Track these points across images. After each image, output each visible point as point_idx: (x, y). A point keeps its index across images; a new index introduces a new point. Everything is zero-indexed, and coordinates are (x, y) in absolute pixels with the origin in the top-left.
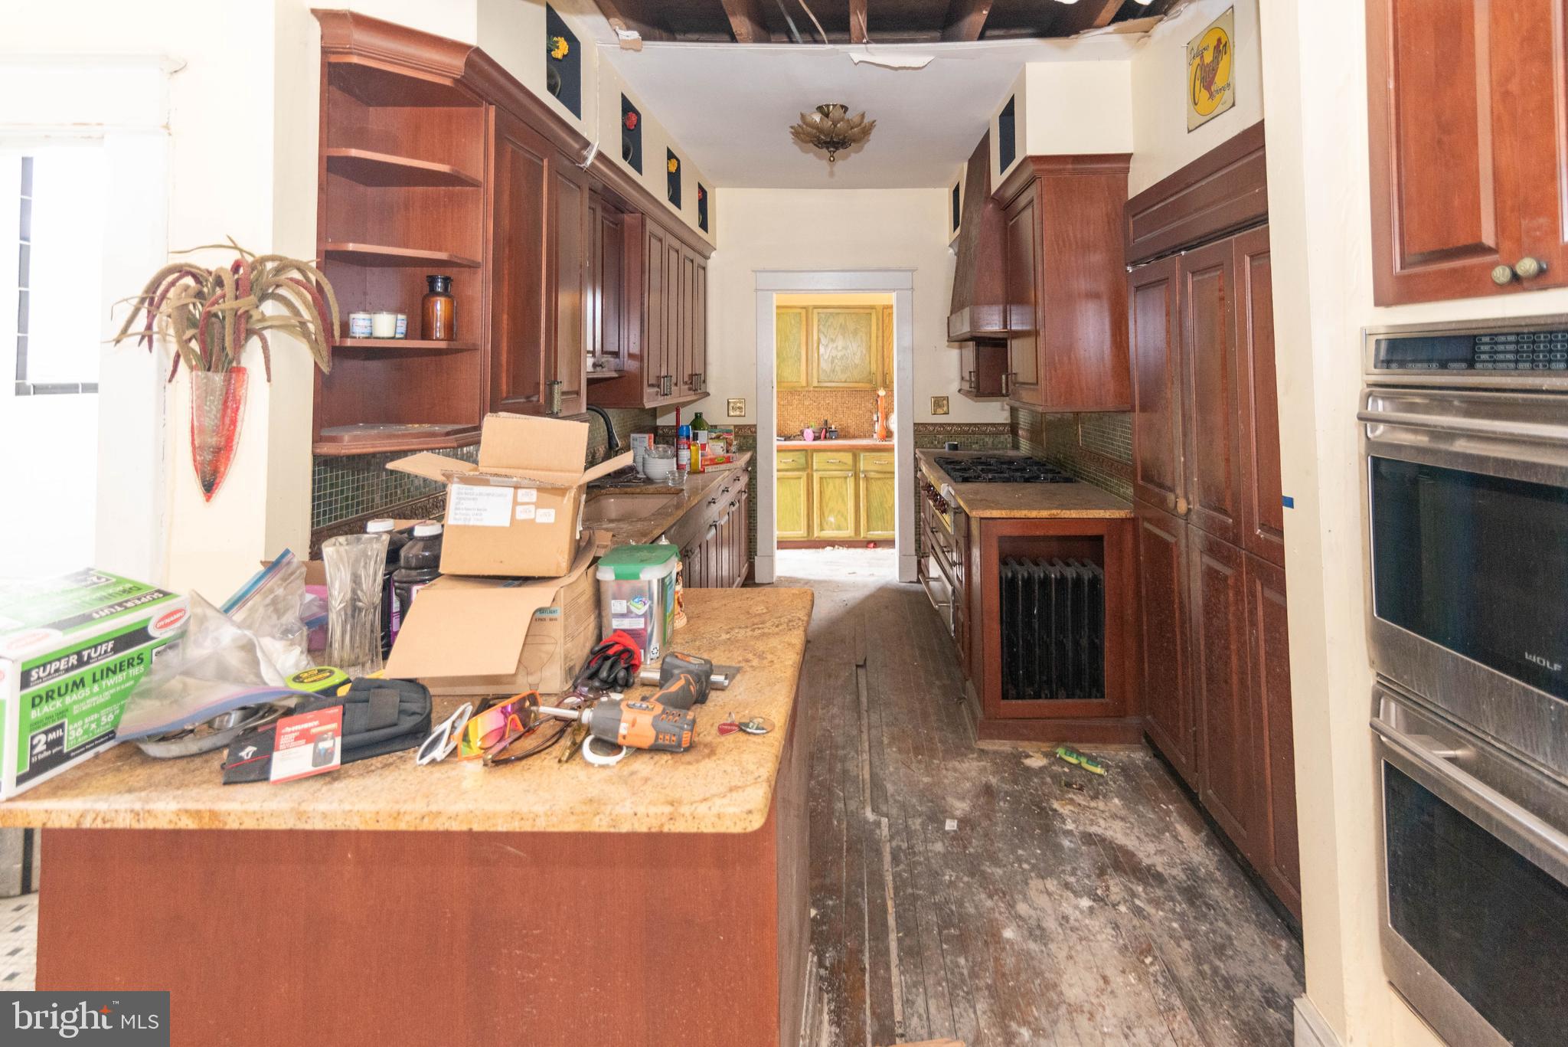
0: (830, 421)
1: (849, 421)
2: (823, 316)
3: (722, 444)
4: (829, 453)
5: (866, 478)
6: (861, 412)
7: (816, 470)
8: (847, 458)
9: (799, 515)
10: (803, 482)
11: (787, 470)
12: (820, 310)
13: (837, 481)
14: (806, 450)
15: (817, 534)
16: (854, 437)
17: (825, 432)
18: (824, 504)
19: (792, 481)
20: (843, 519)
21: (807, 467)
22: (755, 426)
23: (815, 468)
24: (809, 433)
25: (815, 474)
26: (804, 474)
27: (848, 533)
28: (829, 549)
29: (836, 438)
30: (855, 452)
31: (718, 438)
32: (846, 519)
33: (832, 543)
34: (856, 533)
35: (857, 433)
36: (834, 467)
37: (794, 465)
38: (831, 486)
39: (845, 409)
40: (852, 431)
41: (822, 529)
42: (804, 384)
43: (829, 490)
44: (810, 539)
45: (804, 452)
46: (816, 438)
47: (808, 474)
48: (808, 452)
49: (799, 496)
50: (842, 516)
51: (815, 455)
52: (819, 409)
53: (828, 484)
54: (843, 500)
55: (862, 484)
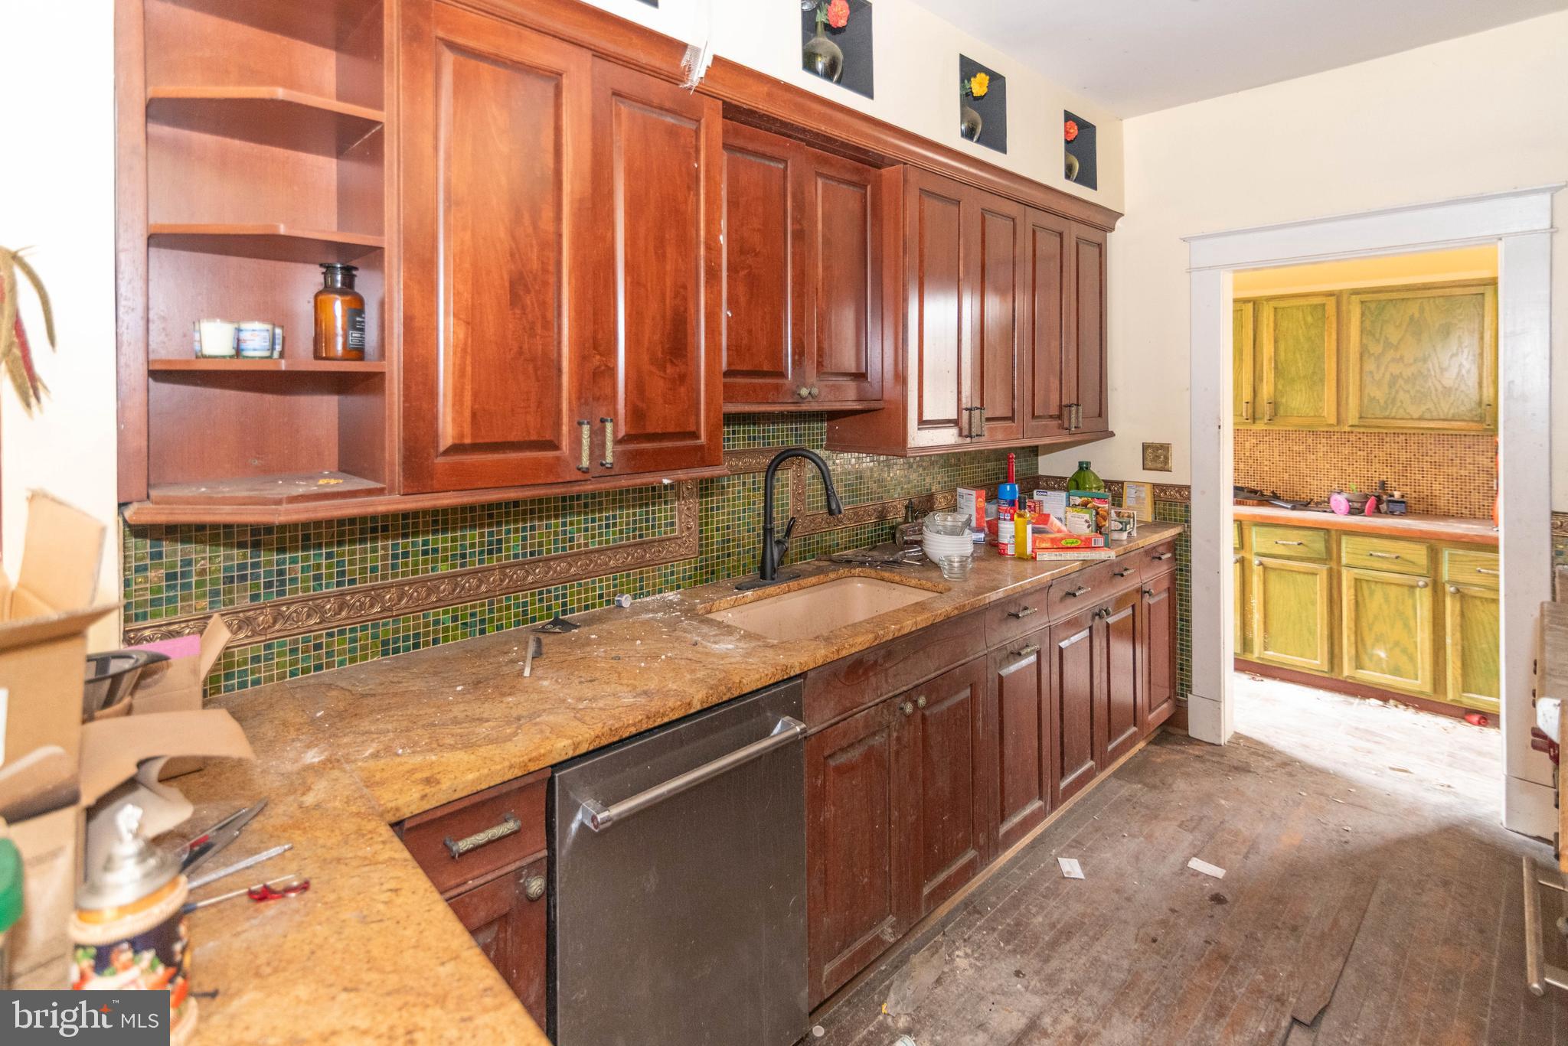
0: (1391, 483)
1: (1436, 486)
2: (1373, 306)
3: (1087, 517)
4: (1375, 540)
5: (1460, 594)
6: (1463, 472)
7: (1348, 566)
8: (1418, 554)
9: (1312, 633)
10: (1320, 583)
11: (1289, 558)
12: (1364, 297)
13: (1393, 592)
14: (1328, 531)
15: (1347, 670)
16: (1447, 516)
17: (1379, 501)
18: (1364, 624)
19: (1299, 577)
20: (1405, 658)
21: (1330, 556)
22: (1188, 488)
23: (1344, 561)
24: (1340, 501)
25: (1344, 572)
26: (1322, 570)
27: (1420, 683)
28: (1373, 701)
29: (1403, 514)
30: (1434, 545)
31: (1085, 505)
32: (1412, 659)
33: (1384, 695)
34: (1435, 690)
35: (1454, 510)
36: (1385, 566)
37: (1301, 551)
38: (1379, 596)
39: (1427, 466)
40: (1442, 503)
41: (1359, 666)
42: (1333, 420)
43: (1375, 603)
44: (1334, 676)
45: (1322, 533)
46: (1352, 512)
47: (1330, 571)
48: (1331, 535)
49: (1314, 603)
50: (1404, 651)
51: (1344, 539)
52: (1369, 462)
53: (1372, 593)
54: (1406, 626)
55: (1450, 606)
